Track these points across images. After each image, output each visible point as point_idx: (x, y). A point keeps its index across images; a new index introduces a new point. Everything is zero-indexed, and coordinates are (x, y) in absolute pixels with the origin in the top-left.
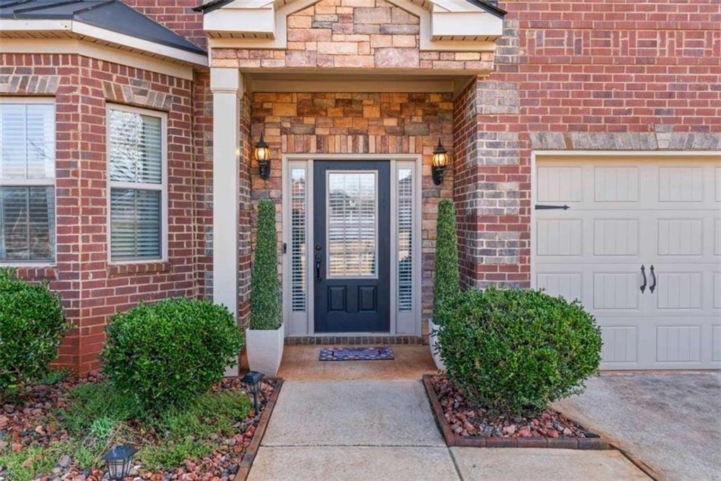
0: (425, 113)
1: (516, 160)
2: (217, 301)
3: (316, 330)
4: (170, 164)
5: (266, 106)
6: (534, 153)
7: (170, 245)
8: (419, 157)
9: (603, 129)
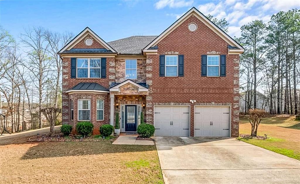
0: (142, 98)
1: (152, 107)
2: (111, 124)
3: (126, 131)
4: (104, 106)
5: (118, 97)
6: (154, 106)
7: (104, 118)
8: (141, 105)
9: (164, 102)
